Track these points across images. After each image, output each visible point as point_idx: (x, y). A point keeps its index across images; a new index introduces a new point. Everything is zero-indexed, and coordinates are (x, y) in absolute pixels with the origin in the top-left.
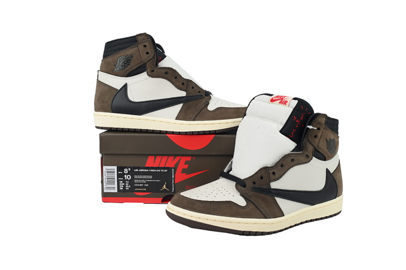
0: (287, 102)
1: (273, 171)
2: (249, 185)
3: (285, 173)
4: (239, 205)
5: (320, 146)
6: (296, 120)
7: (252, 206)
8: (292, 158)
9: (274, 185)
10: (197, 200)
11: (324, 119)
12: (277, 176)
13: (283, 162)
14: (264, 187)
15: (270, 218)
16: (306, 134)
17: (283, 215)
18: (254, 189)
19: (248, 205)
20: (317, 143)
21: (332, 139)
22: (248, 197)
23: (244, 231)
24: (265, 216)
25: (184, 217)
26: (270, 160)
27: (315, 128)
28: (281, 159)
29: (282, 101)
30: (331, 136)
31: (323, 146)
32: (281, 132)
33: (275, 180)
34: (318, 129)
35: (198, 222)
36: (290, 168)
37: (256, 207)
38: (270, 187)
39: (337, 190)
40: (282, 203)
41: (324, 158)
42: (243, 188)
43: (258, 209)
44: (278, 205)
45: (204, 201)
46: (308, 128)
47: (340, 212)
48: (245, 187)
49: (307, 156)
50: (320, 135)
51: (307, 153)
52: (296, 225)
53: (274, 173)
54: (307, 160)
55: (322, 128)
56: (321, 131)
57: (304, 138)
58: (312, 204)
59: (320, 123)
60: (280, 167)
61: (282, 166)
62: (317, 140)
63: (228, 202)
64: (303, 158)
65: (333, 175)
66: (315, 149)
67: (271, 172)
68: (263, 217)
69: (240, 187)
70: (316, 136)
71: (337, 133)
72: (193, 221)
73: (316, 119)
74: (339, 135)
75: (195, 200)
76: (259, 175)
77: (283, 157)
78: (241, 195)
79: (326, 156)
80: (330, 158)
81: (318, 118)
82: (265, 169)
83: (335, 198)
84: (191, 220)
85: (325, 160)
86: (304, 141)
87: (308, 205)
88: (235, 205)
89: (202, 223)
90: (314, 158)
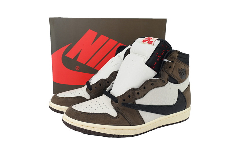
0: (152, 42)
1: (138, 92)
2: (120, 101)
3: (147, 93)
4: (111, 116)
5: (174, 74)
6: (158, 55)
7: (121, 117)
8: (152, 82)
9: (138, 102)
10: (82, 112)
11: (177, 54)
12: (140, 95)
13: (145, 86)
14: (131, 103)
15: (134, 126)
16: (163, 65)
17: (144, 123)
18: (124, 105)
19: (118, 116)
20: (171, 72)
21: (183, 68)
22: (119, 111)
23: (114, 135)
24: (130, 124)
25: (72, 124)
26: (136, 84)
27: (170, 61)
28: (144, 84)
29: (149, 41)
30: (183, 66)
31: (176, 74)
32: (146, 64)
33: (139, 98)
34: (172, 62)
35: (81, 128)
36: (150, 90)
37: (124, 117)
38: (135, 103)
39: (186, 104)
40: (144, 114)
41: (176, 82)
42: (116, 103)
43: (126, 119)
44: (141, 116)
45: (87, 113)
46: (165, 61)
47: (188, 118)
48: (117, 103)
49: (163, 81)
50: (173, 66)
51: (163, 79)
52: (154, 129)
53: (138, 93)
54: (164, 84)
55: (175, 61)
56: (175, 63)
57: (162, 68)
58: (167, 114)
59: (174, 58)
60: (143, 89)
61: (144, 88)
62: (171, 70)
63: (104, 113)
64: (160, 83)
65: (184, 94)
66: (170, 76)
67: (136, 92)
68: (129, 124)
69: (114, 102)
70: (170, 67)
71: (188, 64)
72: (77, 127)
73: (171, 55)
74: (189, 65)
75: (80, 112)
76: (128, 95)
77: (145, 82)
78: (114, 108)
79: (178, 81)
80: (182, 81)
81: (172, 53)
82: (132, 90)
83: (184, 109)
84: (76, 127)
85: (178, 84)
86: (162, 70)
87: (164, 115)
88: (109, 116)
89: (84, 129)
90: (169, 82)
